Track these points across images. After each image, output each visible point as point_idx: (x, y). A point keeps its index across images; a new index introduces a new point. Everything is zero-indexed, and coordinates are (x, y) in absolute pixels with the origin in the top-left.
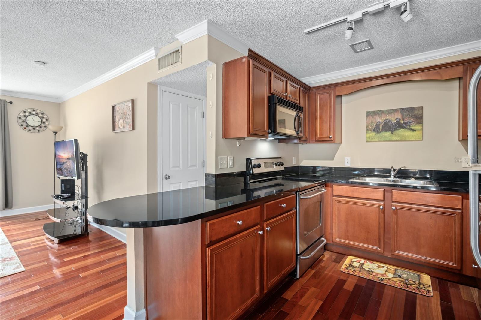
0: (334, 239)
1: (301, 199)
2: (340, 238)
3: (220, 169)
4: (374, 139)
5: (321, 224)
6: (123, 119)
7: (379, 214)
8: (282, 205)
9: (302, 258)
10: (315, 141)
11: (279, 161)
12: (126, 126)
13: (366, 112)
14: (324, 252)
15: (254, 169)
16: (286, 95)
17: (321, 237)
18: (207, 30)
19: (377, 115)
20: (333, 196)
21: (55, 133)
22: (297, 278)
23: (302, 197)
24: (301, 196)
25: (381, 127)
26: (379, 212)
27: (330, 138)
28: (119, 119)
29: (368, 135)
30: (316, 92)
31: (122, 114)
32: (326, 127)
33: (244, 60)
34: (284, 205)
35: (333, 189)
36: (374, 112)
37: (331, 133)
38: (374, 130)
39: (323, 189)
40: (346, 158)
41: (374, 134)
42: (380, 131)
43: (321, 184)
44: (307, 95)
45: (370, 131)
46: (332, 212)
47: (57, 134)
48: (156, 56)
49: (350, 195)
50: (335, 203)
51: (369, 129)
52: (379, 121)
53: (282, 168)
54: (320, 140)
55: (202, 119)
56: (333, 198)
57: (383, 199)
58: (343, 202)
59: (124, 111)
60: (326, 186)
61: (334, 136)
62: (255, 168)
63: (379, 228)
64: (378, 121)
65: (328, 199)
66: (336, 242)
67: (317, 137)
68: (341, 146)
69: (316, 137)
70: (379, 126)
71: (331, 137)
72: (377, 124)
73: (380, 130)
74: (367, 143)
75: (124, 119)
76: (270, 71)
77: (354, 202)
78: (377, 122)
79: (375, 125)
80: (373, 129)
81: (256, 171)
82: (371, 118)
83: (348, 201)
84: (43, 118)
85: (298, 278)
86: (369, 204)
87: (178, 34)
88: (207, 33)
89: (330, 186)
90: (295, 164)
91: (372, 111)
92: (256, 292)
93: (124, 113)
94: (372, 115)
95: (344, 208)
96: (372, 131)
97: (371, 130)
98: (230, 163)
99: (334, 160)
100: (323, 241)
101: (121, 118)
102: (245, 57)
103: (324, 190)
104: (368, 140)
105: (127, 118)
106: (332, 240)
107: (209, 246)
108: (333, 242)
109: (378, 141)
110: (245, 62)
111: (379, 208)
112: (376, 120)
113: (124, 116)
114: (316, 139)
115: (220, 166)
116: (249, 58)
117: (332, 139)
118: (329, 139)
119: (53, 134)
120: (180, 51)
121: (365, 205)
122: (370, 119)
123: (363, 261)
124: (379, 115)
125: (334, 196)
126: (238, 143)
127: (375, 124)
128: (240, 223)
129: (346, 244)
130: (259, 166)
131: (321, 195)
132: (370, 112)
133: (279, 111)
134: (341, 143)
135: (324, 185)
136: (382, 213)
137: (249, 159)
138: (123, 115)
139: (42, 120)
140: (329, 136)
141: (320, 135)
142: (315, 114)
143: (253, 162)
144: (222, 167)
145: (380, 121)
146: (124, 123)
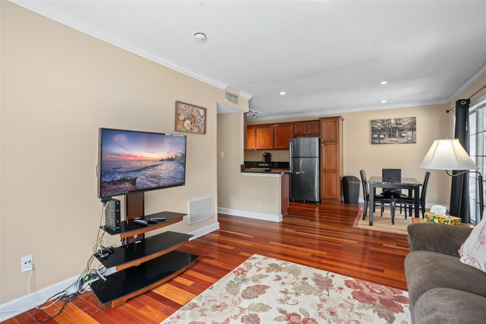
6: (190, 120)
28: (185, 118)
31: (189, 115)
75: (192, 121)
93: (193, 115)
101: (188, 119)
105: (196, 122)
113: (193, 118)
138: (191, 117)
146: (192, 125)
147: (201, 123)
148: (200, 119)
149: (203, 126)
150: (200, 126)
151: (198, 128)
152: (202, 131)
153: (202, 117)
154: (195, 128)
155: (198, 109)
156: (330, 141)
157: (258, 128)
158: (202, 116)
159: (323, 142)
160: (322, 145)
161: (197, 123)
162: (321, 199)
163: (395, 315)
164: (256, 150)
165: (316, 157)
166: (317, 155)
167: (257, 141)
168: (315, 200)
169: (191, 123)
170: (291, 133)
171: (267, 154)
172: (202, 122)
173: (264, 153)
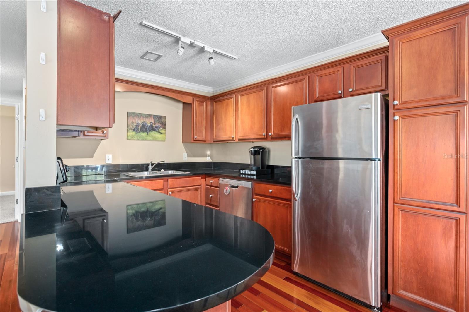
4: (134, 137)
13: (127, 112)
19: (137, 117)
25: (140, 128)
29: (128, 134)
36: (134, 113)
38: (134, 130)
51: (130, 128)
52: (138, 122)
64: (137, 122)
74: (127, 141)
80: (134, 128)
82: (132, 118)
96: (133, 130)
97: (131, 130)
99: (94, 157)
104: (128, 138)
109: (137, 139)
127: (135, 125)
132: (130, 112)
145: (139, 122)
156: (427, 103)
157: (241, 96)
159: (397, 110)
160: (397, 118)
162: (389, 296)
164: (237, 141)
165: (371, 160)
166: (377, 153)
167: (239, 122)
168: (368, 298)
170: (304, 97)
171: (256, 149)
173: (251, 148)
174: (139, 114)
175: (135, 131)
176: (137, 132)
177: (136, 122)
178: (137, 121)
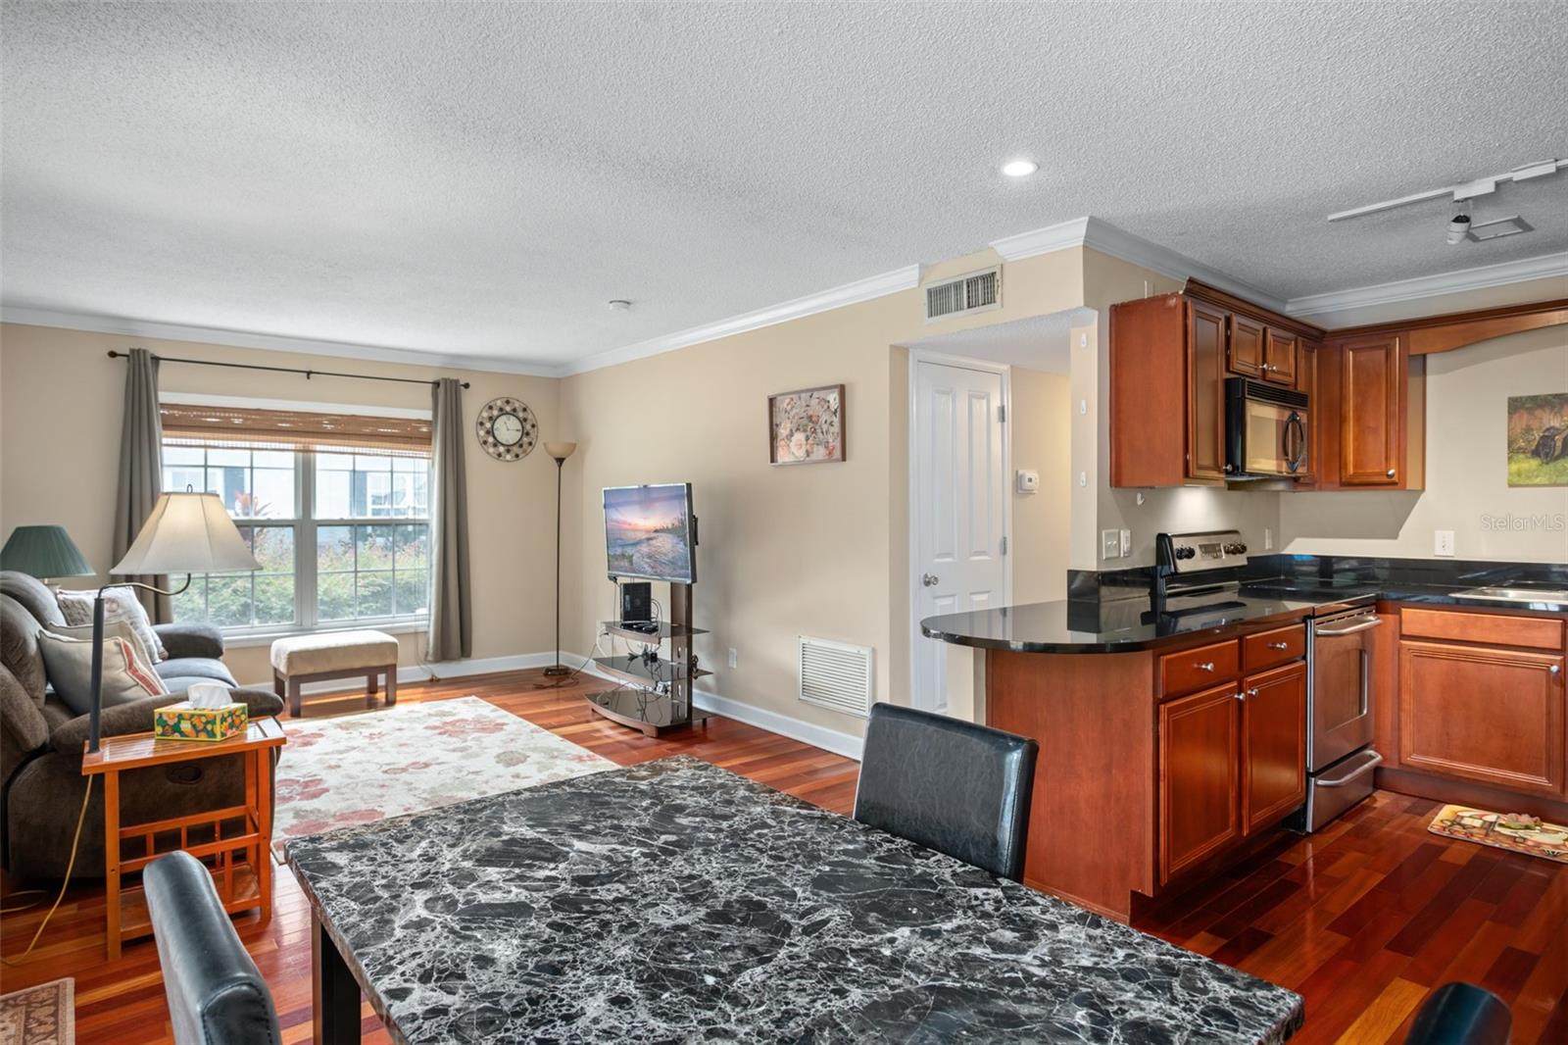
0: (1403, 755)
1: (1317, 636)
2: (1426, 754)
3: (1107, 559)
4: (1537, 477)
5: (1365, 712)
6: (805, 431)
7: (1549, 688)
8: (1278, 646)
9: (1320, 782)
10: (1337, 485)
11: (1233, 539)
12: (815, 449)
13: (1510, 399)
14: (1374, 792)
15: (1179, 562)
16: (1264, 369)
17: (1365, 747)
18: (1083, 238)
19: (1546, 409)
20: (1401, 639)
21: (560, 461)
22: (1308, 833)
23: (1320, 632)
24: (1315, 628)
25: (1559, 444)
26: (1548, 682)
27: (1388, 475)
28: (791, 430)
29: (1514, 467)
30: (1342, 346)
31: (802, 418)
32: (1376, 445)
33: (1173, 302)
34: (1284, 646)
35: (1401, 617)
36: (1534, 399)
37: (1393, 461)
38: (1536, 453)
39: (1371, 618)
40: (1439, 534)
41: (1534, 463)
42: (1556, 454)
43: (1363, 604)
44: (1315, 355)
45: (1521, 456)
46: (1399, 682)
47: (565, 462)
48: (921, 280)
49: (1455, 634)
50: (1406, 657)
51: (1519, 448)
52: (1552, 424)
53: (1240, 560)
54: (1356, 481)
55: (1000, 424)
56: (1401, 644)
57: (1559, 647)
58: (1433, 656)
59: (810, 413)
60: (1377, 612)
61: (1402, 472)
62: (1180, 558)
63: (1549, 726)
64: (1548, 426)
65: (1384, 645)
66: (1411, 763)
67: (1346, 472)
68: (1421, 498)
69: (1343, 474)
70: (1553, 439)
71: (1391, 472)
72: (1546, 434)
73: (1554, 451)
74: (1511, 489)
75: (809, 433)
76: (1228, 313)
77: (1467, 655)
78: (1544, 429)
79: (1537, 438)
80: (1533, 447)
81: (1184, 566)
82: (1525, 416)
83: (1448, 652)
84: (525, 420)
85: (1310, 830)
86: (1516, 659)
87: (999, 241)
88: (1082, 243)
89: (1390, 611)
90: (1269, 550)
91: (1529, 397)
92: (1231, 824)
93: (811, 417)
94: (1527, 409)
95: (1435, 670)
96: (1529, 455)
97: (1524, 452)
98: (1125, 546)
99: (1399, 538)
100: (1371, 757)
101: (798, 429)
102: (1175, 295)
103: (1372, 620)
104: (1515, 480)
105: (819, 431)
106: (1400, 759)
107: (1164, 701)
108: (1401, 763)
109: (1547, 483)
110: (1176, 307)
111: (1548, 671)
112: (1541, 423)
113: (811, 425)
114: (1341, 478)
115: (1107, 551)
116: (1186, 298)
117: (1395, 479)
118: (1385, 479)
119: (555, 464)
120: (998, 277)
121: (1506, 663)
122: (1523, 420)
123: (1492, 817)
124: (1553, 407)
125: (1403, 637)
126: (1139, 496)
127: (1537, 435)
128: (1209, 667)
129: (1442, 771)
130: (1190, 554)
131: (1362, 632)
132: (1521, 398)
133: (1251, 416)
134: (1423, 489)
135: (1374, 607)
136: (1557, 685)
137: (1165, 535)
138: (805, 421)
139: (523, 428)
140: (1384, 470)
141: (1355, 467)
142: (1341, 408)
143: (1177, 544)
144: (1110, 555)
145: (1557, 425)
146: (810, 441)
147: (832, 429)
148: (828, 422)
149: (839, 439)
150: (831, 440)
151: (826, 447)
152: (837, 453)
153: (835, 413)
154: (818, 450)
155: (822, 394)
158: (836, 410)
161: (822, 432)
163: (295, 822)
169: (807, 439)
172: (836, 428)
174: (1556, 396)
175: (1540, 457)
176: (1547, 457)
177: (1541, 428)
178: (1545, 420)
